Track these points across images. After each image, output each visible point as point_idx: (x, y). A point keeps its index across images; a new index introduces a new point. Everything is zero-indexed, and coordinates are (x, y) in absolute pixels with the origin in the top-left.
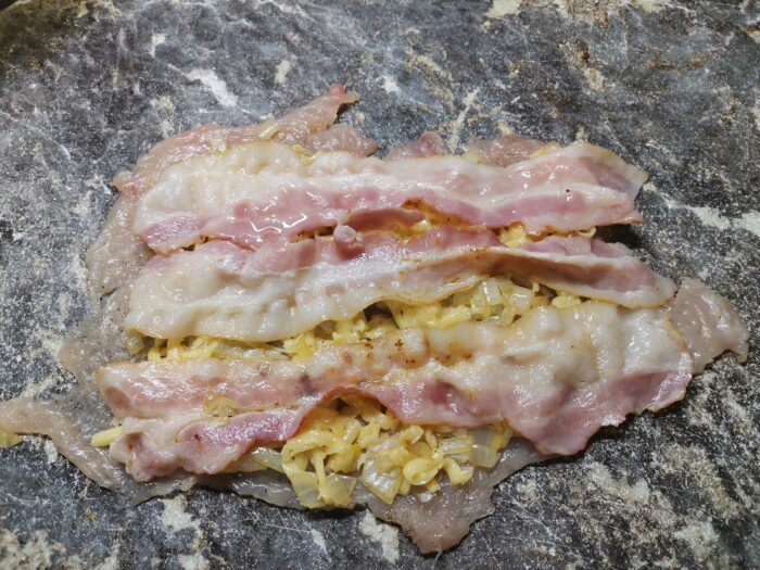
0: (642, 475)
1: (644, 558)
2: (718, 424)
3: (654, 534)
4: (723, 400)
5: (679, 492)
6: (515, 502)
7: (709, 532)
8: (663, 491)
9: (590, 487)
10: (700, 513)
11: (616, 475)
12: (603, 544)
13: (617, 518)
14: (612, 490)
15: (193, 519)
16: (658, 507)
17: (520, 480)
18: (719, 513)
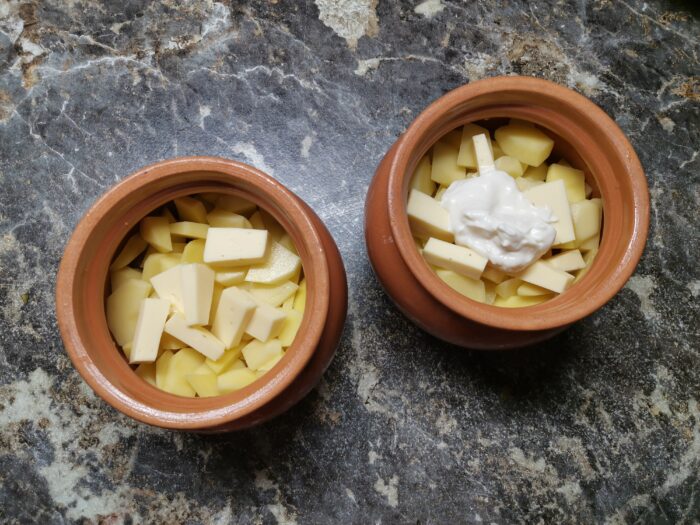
0: (542, 455)
1: (538, 503)
2: (591, 424)
3: (545, 490)
4: (597, 409)
5: (563, 466)
6: (466, 471)
7: (577, 489)
8: (554, 465)
9: (511, 463)
10: (574, 477)
11: (527, 455)
12: (516, 495)
13: (525, 481)
14: (523, 464)
15: (274, 483)
16: (549, 474)
17: (470, 459)
18: (584, 477)
